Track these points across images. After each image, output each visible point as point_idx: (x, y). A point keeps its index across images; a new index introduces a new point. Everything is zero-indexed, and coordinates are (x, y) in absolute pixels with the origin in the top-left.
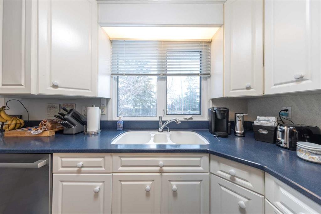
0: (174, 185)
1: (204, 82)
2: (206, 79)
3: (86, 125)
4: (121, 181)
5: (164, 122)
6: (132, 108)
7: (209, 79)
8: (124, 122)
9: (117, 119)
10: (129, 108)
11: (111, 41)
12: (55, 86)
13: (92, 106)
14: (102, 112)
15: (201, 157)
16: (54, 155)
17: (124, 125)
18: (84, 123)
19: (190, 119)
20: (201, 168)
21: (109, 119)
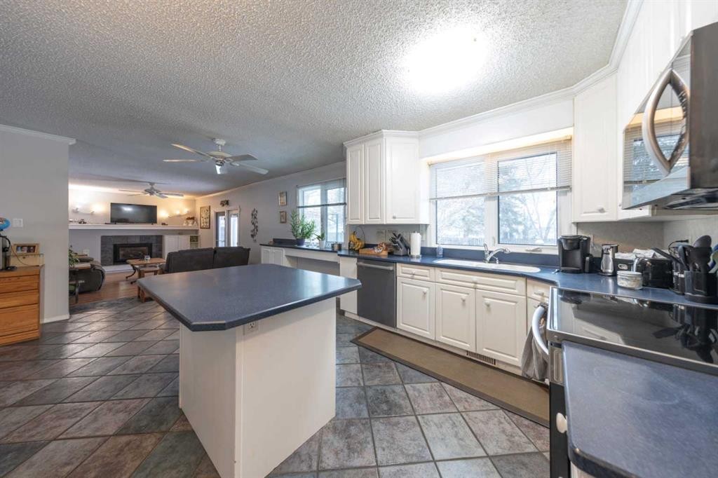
0: (488, 301)
1: (562, 198)
2: (565, 193)
3: (410, 249)
4: (442, 289)
5: (490, 252)
6: (462, 236)
7: (569, 194)
8: (444, 249)
9: (436, 246)
10: (456, 237)
11: (430, 165)
12: (394, 218)
13: (414, 232)
14: (422, 238)
15: (516, 280)
16: (398, 264)
17: (443, 252)
18: (408, 248)
19: (533, 251)
20: (516, 291)
21: (428, 246)
